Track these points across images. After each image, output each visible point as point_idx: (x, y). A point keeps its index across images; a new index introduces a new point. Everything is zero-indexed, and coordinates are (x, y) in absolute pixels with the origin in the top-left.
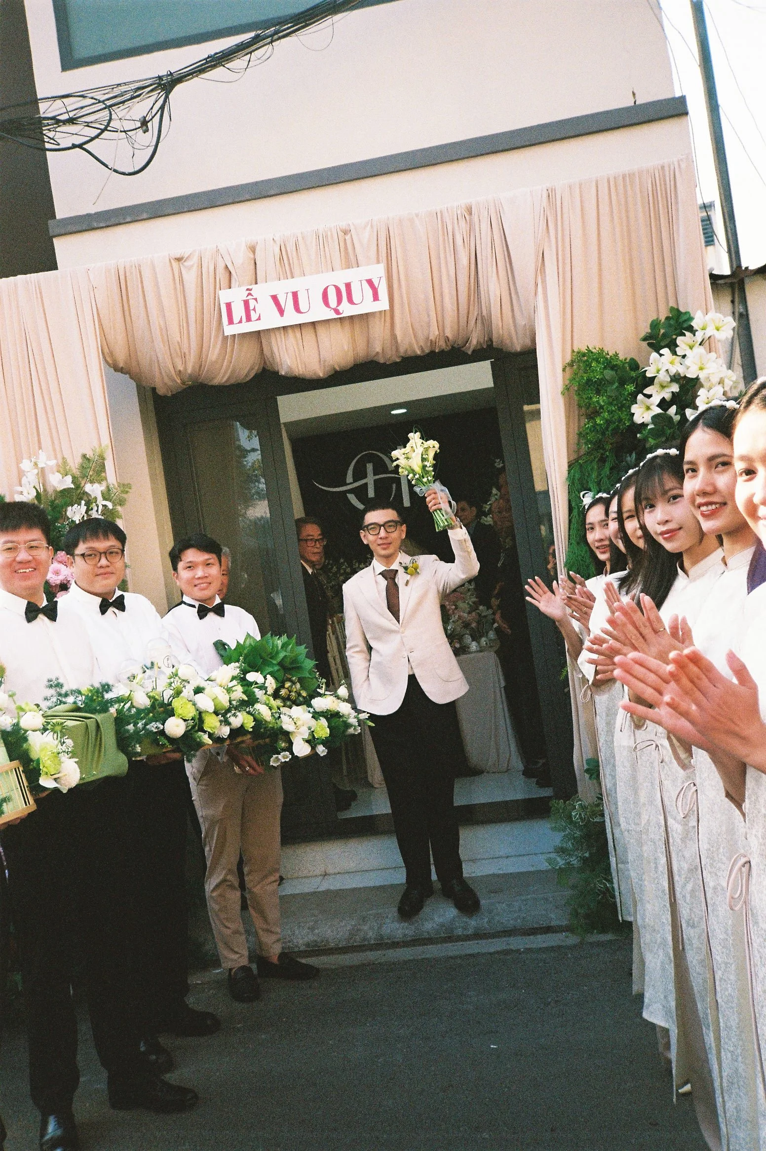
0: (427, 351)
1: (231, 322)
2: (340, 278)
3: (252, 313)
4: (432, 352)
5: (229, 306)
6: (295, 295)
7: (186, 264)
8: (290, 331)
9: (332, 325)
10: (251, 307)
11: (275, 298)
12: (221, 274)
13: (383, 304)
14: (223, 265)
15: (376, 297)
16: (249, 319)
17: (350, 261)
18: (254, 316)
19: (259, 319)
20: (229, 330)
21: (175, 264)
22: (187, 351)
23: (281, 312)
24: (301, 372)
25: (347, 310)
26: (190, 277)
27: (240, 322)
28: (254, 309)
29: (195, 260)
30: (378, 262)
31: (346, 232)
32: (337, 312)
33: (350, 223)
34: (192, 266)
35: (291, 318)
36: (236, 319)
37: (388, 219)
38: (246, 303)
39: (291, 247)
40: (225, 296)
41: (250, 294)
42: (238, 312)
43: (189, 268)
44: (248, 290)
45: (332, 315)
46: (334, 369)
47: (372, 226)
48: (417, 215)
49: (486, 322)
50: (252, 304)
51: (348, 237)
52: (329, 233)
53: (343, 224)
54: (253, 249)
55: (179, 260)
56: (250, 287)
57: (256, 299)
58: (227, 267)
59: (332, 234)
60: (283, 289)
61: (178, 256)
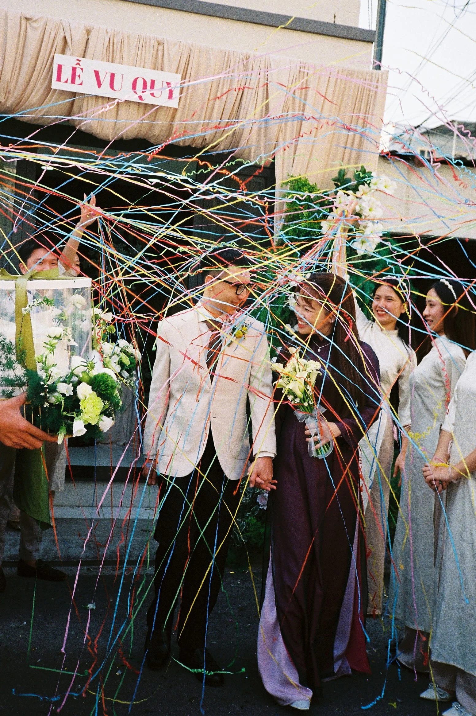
0: (187, 144)
1: (59, 79)
2: (149, 74)
3: (77, 78)
4: (189, 146)
5: (60, 67)
6: (113, 76)
7: (33, 24)
8: (100, 100)
9: (132, 106)
10: (77, 74)
11: (97, 73)
12: (59, 43)
13: (173, 103)
14: (63, 36)
15: (170, 96)
16: (73, 81)
17: (158, 66)
18: (78, 80)
19: (81, 84)
20: (55, 85)
21: (24, 22)
22: (12, 89)
23: (99, 85)
24: (97, 133)
25: (148, 99)
26: (33, 36)
27: (66, 82)
28: (79, 76)
29: (41, 24)
30: (177, 72)
31: (159, 44)
32: (140, 98)
33: (165, 38)
34: (38, 27)
35: (105, 91)
36: (63, 78)
37: (192, 45)
38: (74, 69)
39: (118, 40)
40: (59, 59)
41: (78, 64)
42: (66, 74)
43: (35, 29)
44: (78, 60)
45: (135, 98)
46: (123, 137)
47: (179, 46)
48: (212, 49)
49: (236, 138)
50: (78, 71)
51: (161, 48)
52: (148, 40)
53: (160, 38)
54: (88, 32)
55: (27, 19)
56: (80, 59)
57: (82, 69)
58: (65, 38)
59: (150, 42)
60: (105, 69)
61: (28, 16)
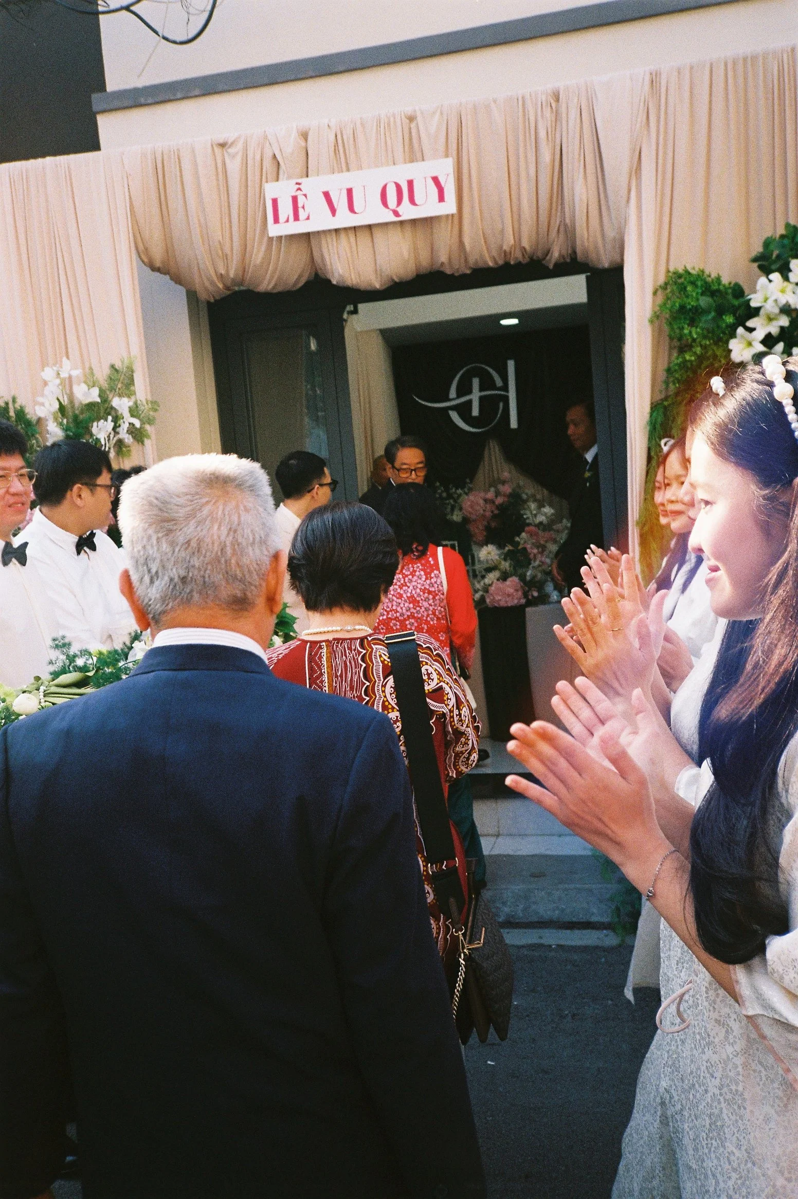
0: (501, 262)
1: (276, 220)
2: (401, 173)
3: (301, 211)
4: (507, 264)
5: (275, 202)
6: (350, 192)
7: (230, 150)
8: (343, 236)
9: (391, 227)
10: (300, 205)
11: (327, 195)
12: (268, 164)
13: (449, 207)
14: (271, 155)
15: (441, 198)
16: (296, 218)
17: (413, 154)
18: (302, 214)
19: (308, 218)
20: (274, 230)
21: (218, 150)
22: (229, 253)
23: (333, 211)
24: (354, 282)
25: (408, 212)
26: (234, 167)
27: (287, 221)
28: (303, 207)
29: (240, 146)
30: (447, 156)
31: (411, 119)
32: (396, 214)
33: (417, 108)
34: (237, 153)
35: (345, 219)
36: (282, 218)
37: (461, 105)
38: (295, 199)
39: (348, 133)
40: (272, 190)
41: (299, 189)
42: (285, 209)
43: (233, 156)
44: (297, 184)
45: (392, 218)
46: (393, 280)
47: (441, 114)
48: (495, 101)
49: (569, 232)
50: (300, 202)
51: (413, 125)
52: (392, 119)
53: (409, 110)
54: (305, 136)
55: (223, 145)
56: (299, 181)
57: (305, 195)
58: (274, 156)
59: (395, 122)
60: (337, 184)
61: (221, 141)
